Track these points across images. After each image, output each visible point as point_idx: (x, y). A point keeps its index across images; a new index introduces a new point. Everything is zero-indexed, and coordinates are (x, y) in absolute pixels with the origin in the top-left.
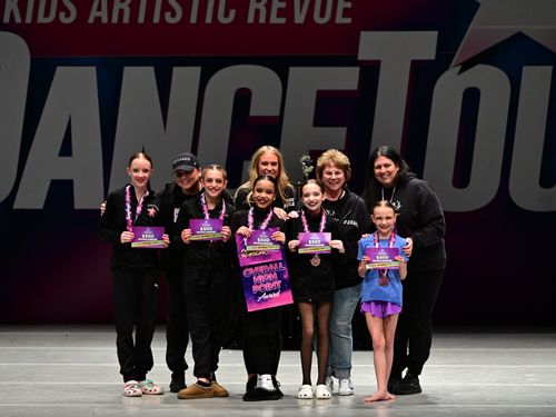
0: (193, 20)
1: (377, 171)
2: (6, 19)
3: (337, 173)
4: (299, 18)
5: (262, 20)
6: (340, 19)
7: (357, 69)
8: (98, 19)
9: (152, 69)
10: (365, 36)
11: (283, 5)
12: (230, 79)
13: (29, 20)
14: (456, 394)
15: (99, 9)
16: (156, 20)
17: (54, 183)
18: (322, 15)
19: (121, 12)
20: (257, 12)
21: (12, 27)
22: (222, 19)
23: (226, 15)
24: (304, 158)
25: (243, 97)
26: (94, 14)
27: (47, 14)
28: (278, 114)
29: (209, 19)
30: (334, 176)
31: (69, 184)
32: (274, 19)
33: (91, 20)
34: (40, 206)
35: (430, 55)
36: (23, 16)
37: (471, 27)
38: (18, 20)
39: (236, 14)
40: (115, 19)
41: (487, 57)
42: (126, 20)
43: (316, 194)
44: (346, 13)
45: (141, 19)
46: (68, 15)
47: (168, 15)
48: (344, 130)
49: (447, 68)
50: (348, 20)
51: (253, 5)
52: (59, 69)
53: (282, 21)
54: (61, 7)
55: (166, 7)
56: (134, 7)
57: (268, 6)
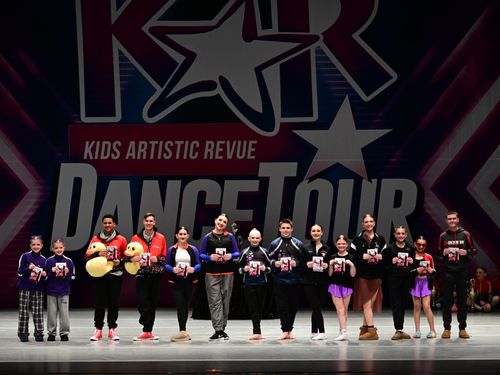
0: (177, 157)
2: (85, 157)
4: (230, 156)
5: (211, 157)
6: (249, 157)
7: (258, 182)
8: (130, 157)
9: (157, 182)
10: (262, 165)
11: (222, 150)
12: (195, 186)
13: (96, 158)
15: (131, 152)
16: (159, 157)
18: (241, 155)
19: (142, 153)
20: (209, 153)
21: (88, 161)
22: (191, 157)
23: (194, 155)
25: (202, 195)
26: (128, 154)
27: (105, 155)
28: (219, 203)
29: (185, 157)
32: (217, 157)
33: (127, 158)
36: (94, 155)
37: (314, 160)
38: (91, 157)
39: (198, 155)
40: (139, 157)
41: (321, 175)
42: (144, 157)
44: (253, 154)
45: (152, 157)
47: (165, 155)
49: (302, 181)
50: (254, 157)
51: (207, 150)
52: (112, 182)
53: (221, 157)
54: (112, 151)
55: (164, 151)
56: (148, 151)
57: (214, 150)
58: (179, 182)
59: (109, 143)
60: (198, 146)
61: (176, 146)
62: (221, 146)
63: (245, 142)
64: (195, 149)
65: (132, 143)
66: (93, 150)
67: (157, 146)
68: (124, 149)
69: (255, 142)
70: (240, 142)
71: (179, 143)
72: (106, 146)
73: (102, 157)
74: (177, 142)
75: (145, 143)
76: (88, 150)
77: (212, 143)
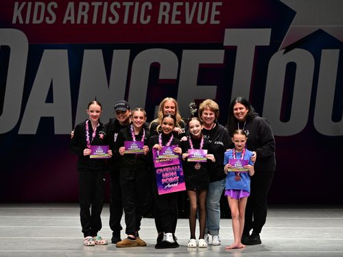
0: (126, 21)
1: (235, 112)
2: (14, 21)
3: (211, 114)
4: (189, 21)
5: (166, 22)
6: (213, 22)
7: (224, 51)
8: (69, 21)
9: (100, 52)
10: (227, 31)
11: (179, 13)
12: (147, 57)
13: (27, 22)
14: (282, 245)
15: (69, 15)
16: (103, 21)
17: (42, 119)
18: (202, 19)
19: (83, 17)
20: (164, 17)
21: (17, 26)
22: (142, 21)
23: (145, 19)
24: (192, 104)
25: (155, 68)
26: (66, 18)
27: (38, 18)
28: (176, 78)
29: (135, 21)
30: (209, 116)
31: (51, 119)
32: (174, 22)
33: (65, 22)
34: (35, 133)
35: (267, 42)
36: (24, 20)
37: (291, 26)
38: (21, 22)
39: (151, 19)
40: (79, 22)
41: (301, 44)
42: (85, 22)
43: (197, 126)
44: (217, 18)
45: (94, 21)
46: (51, 19)
47: (110, 19)
48: (215, 88)
49: (277, 51)
50: (218, 22)
51: (161, 13)
52: (45, 51)
53: (179, 22)
54: (47, 14)
55: (109, 14)
56: (90, 14)
57: (170, 14)
58: (128, 52)
59: (43, 5)
60: (150, 8)
61: (123, 8)
62: (179, 8)
63: (208, 4)
64: (147, 12)
65: (71, 5)
66: (24, 13)
67: (101, 8)
68: (60, 12)
69: (220, 4)
70: (201, 4)
71: (128, 5)
72: (40, 7)
73: (35, 21)
74: (124, 4)
75: (87, 5)
76: (17, 13)
77: (168, 5)
